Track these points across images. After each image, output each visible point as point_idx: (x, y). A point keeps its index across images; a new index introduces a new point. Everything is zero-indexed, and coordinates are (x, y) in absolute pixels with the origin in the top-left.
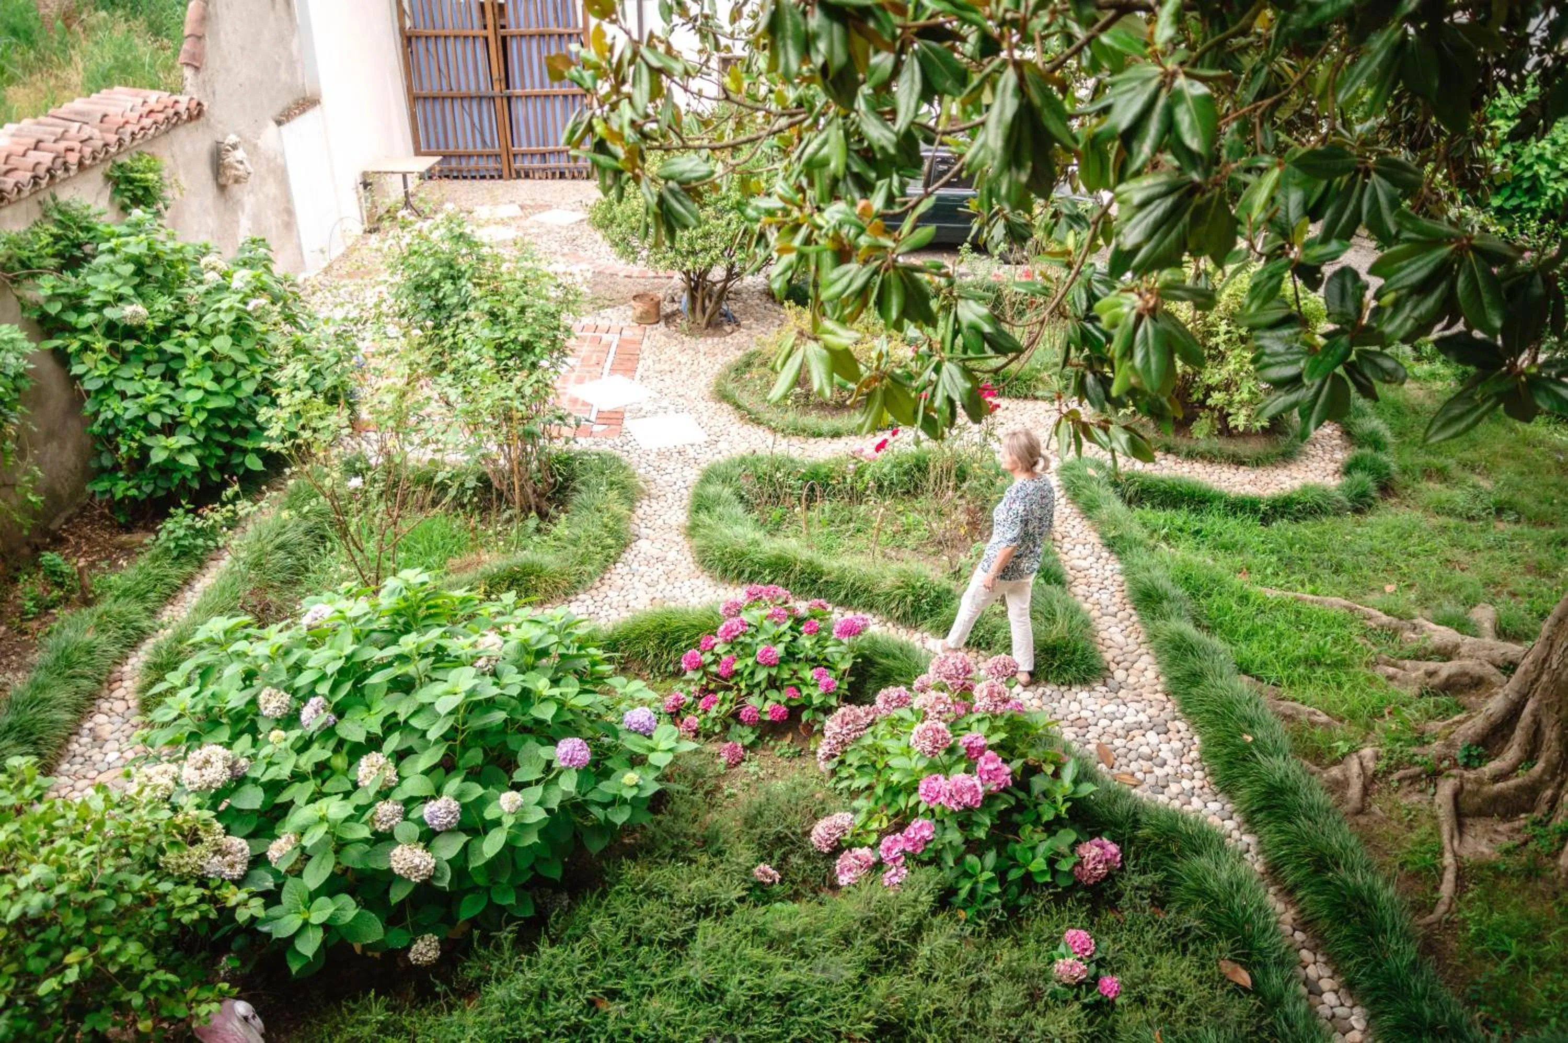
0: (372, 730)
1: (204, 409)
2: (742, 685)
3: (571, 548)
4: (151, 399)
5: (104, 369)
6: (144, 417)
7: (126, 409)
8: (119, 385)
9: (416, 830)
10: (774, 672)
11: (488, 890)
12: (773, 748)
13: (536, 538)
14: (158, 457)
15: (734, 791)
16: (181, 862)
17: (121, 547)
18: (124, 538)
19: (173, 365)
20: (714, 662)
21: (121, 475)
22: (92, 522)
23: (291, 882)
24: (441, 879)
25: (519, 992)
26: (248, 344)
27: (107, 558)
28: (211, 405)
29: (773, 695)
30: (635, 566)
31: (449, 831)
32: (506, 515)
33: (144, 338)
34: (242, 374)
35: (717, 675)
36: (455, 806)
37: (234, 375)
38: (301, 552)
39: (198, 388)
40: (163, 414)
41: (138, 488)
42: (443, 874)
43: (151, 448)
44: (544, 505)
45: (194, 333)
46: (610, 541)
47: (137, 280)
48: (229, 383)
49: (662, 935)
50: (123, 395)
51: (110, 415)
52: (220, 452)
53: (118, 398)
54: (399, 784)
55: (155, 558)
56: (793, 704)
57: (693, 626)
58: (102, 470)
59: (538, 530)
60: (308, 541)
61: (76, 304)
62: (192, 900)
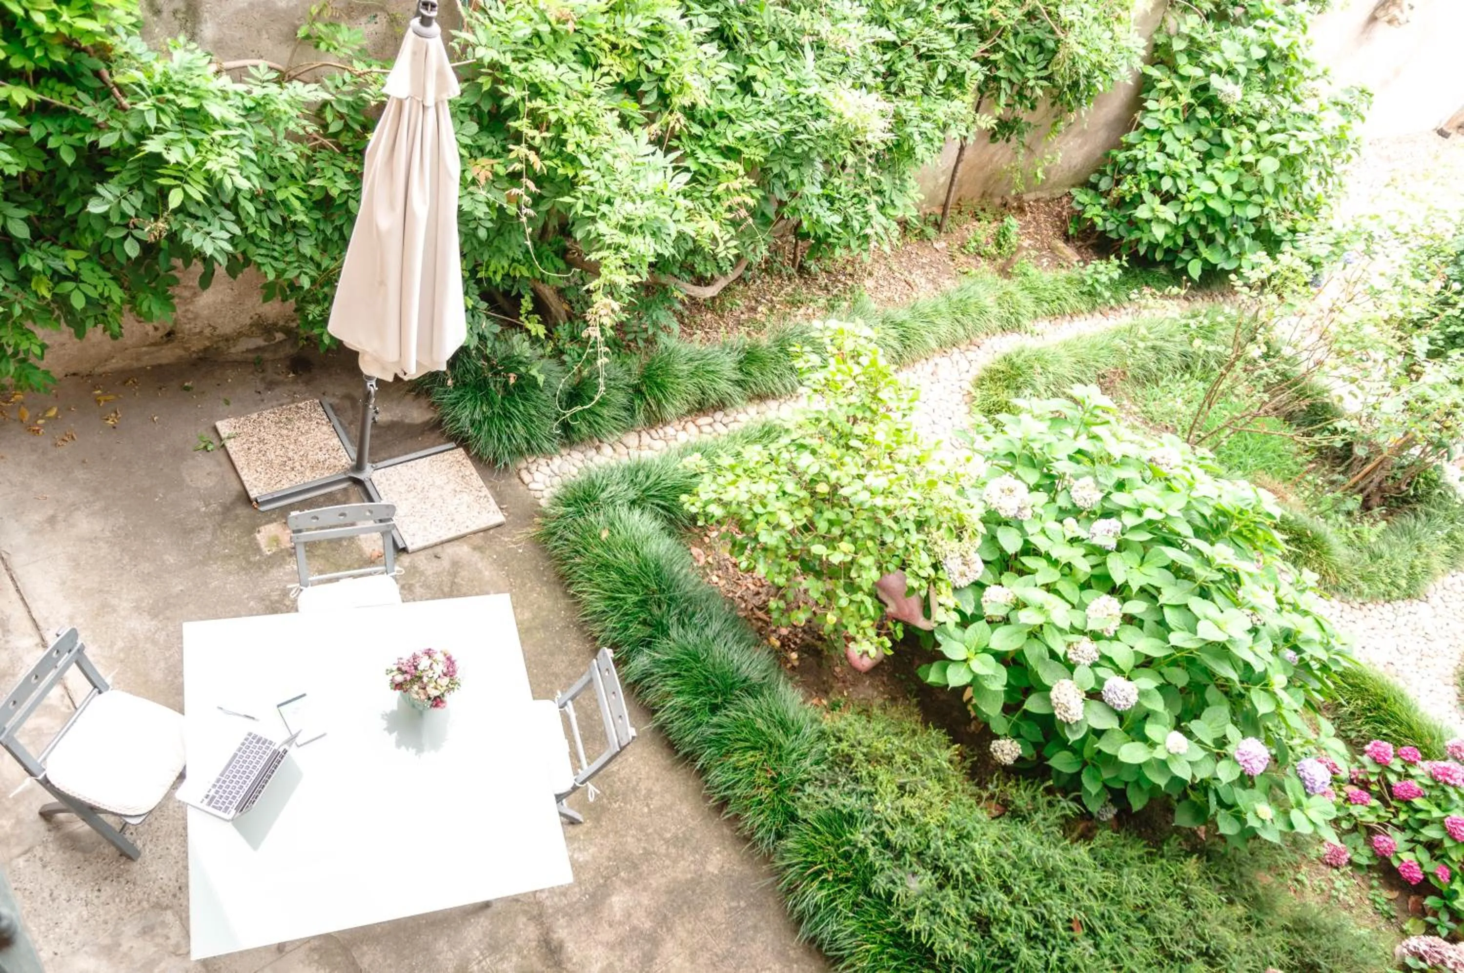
0: (1130, 583)
1: (1204, 202)
2: (1402, 817)
3: (1366, 556)
4: (1177, 166)
5: (1169, 118)
6: (1161, 176)
7: (1155, 160)
8: (1166, 138)
9: (1091, 684)
10: (1448, 843)
11: (1085, 764)
12: (1371, 887)
13: (1341, 518)
14: (1142, 212)
15: (1306, 882)
16: (940, 542)
17: (1052, 249)
18: (1060, 244)
19: (1215, 151)
20: (1399, 774)
21: (1103, 201)
22: (1049, 214)
23: (982, 624)
24: (1074, 732)
25: (1040, 857)
26: (1284, 179)
27: (1038, 249)
28: (1212, 204)
29: (1423, 855)
30: (1401, 621)
31: (1112, 710)
32: (1335, 477)
33: (1217, 115)
34: (1256, 198)
35: (1389, 785)
36: (1134, 699)
37: (1250, 194)
38: (1166, 365)
39: (1217, 183)
40: (1175, 183)
41: (1105, 220)
42: (1077, 732)
43: (1143, 202)
44: (1376, 500)
45: (1253, 137)
46: (1403, 583)
47: (1257, 66)
48: (1240, 197)
49: (1164, 936)
50: (1162, 148)
51: (1140, 155)
52: (1180, 241)
53: (1157, 145)
54: (1110, 639)
55: (1069, 281)
56: (1432, 880)
57: (1411, 728)
58: (1095, 187)
59: (1349, 513)
60: (1178, 361)
61: (1194, 51)
62: (923, 573)
